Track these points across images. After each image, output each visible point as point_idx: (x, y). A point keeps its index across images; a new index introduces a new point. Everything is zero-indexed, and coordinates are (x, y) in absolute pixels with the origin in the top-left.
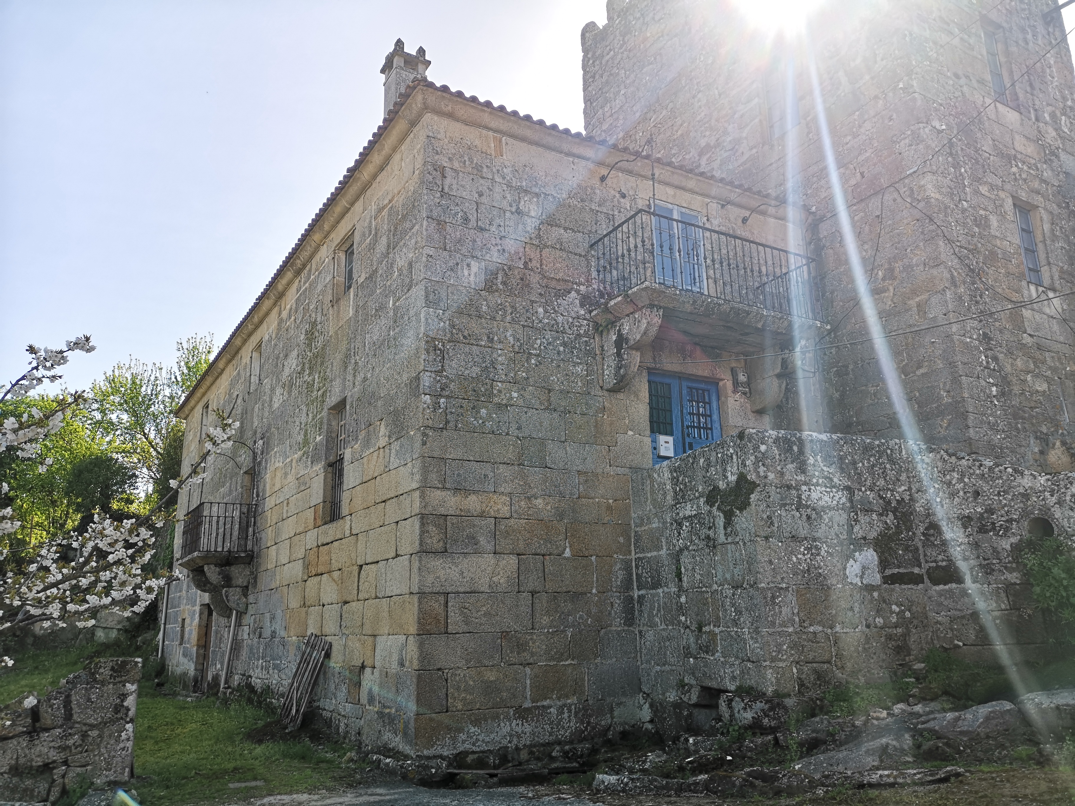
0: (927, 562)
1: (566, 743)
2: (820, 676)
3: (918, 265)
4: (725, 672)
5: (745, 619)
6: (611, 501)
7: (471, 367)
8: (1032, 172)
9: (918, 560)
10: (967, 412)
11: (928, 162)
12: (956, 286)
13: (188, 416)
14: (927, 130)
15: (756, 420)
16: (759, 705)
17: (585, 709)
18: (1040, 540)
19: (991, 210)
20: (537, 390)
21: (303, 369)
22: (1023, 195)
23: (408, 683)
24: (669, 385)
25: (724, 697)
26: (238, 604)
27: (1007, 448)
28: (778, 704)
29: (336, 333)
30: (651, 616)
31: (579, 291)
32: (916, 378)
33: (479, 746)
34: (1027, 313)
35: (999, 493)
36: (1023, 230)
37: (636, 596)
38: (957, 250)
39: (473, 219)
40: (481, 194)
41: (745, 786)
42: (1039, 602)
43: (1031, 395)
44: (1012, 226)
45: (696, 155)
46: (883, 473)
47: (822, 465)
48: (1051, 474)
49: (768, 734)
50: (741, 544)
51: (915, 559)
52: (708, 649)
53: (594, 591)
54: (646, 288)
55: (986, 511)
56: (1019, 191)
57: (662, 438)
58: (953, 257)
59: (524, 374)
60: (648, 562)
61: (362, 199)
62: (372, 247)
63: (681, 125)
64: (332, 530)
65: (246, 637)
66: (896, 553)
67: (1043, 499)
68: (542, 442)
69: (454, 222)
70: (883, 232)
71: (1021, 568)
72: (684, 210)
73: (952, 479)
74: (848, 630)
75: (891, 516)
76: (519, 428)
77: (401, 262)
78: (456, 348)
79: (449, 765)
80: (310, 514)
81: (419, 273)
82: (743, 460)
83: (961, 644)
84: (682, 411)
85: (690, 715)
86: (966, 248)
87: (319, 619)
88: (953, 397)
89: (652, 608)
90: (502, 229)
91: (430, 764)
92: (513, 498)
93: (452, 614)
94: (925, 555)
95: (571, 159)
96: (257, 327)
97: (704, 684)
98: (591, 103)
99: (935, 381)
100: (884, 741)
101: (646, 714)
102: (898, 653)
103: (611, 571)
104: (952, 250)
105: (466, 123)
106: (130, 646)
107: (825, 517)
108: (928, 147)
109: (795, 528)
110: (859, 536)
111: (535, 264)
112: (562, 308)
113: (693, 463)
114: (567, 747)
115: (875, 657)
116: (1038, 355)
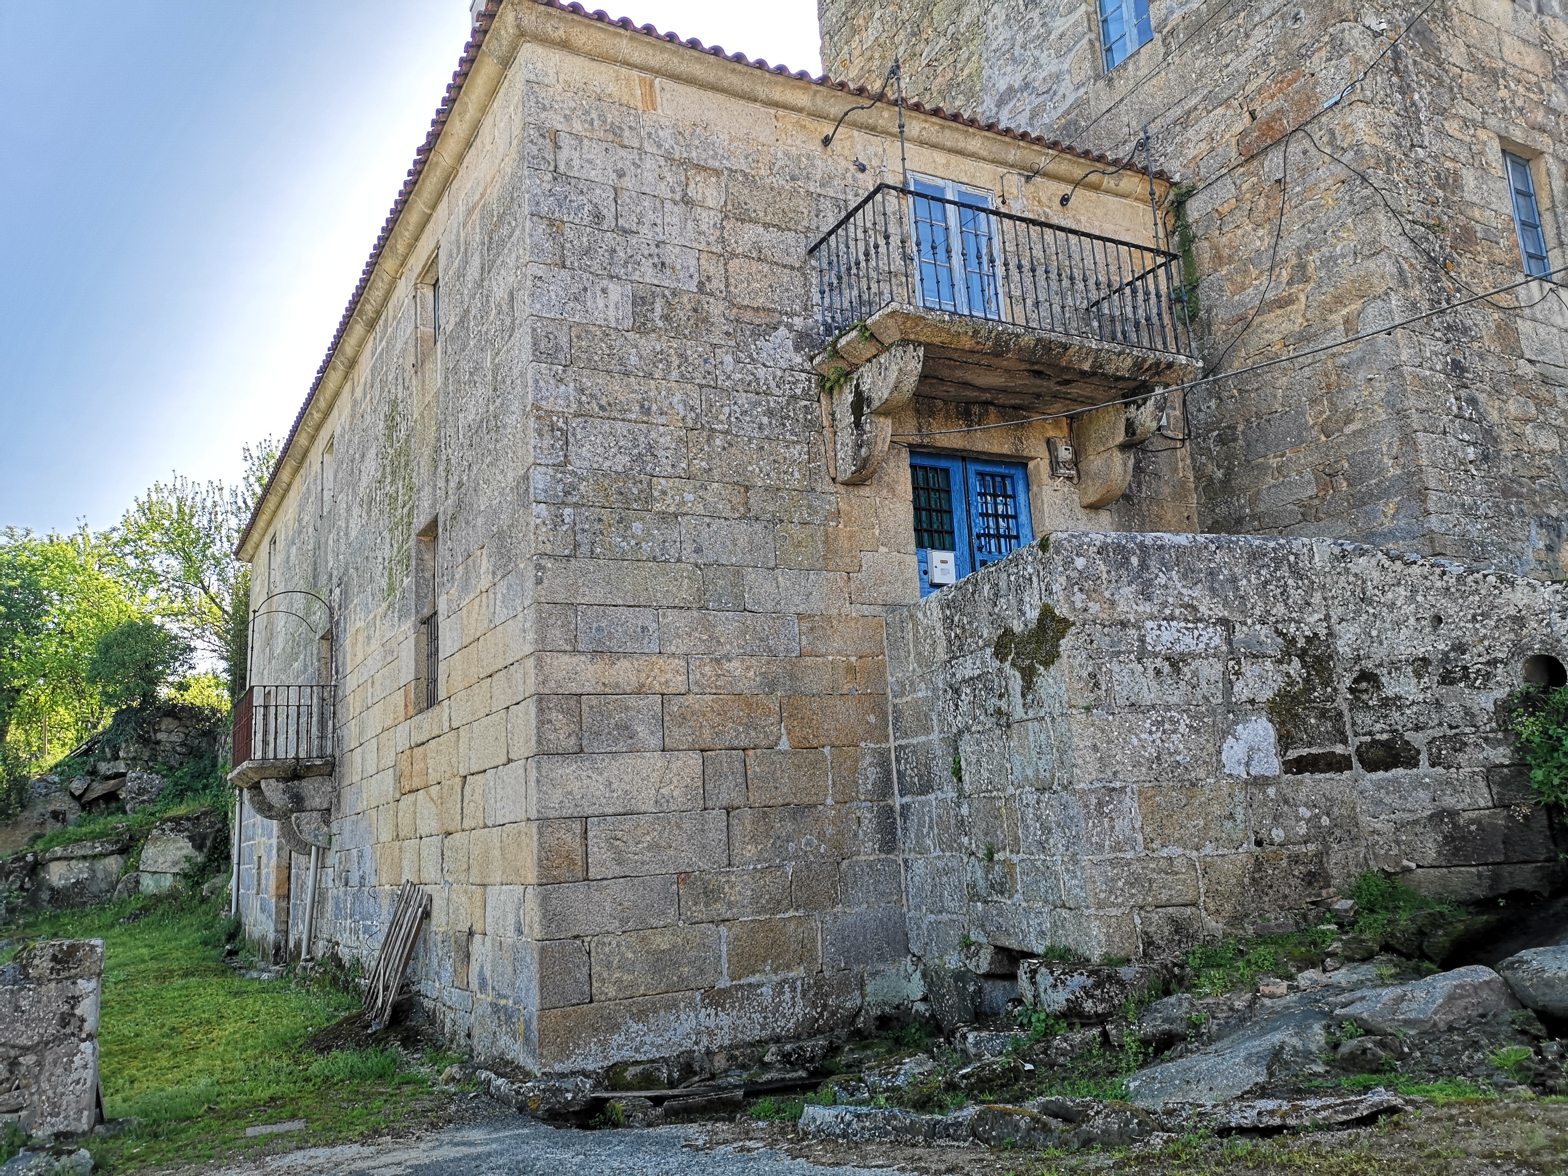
0: (1356, 734)
1: (788, 1039)
2: (1178, 927)
3: (1344, 256)
4: (1029, 925)
5: (1057, 841)
6: (853, 659)
7: (614, 456)
8: (1532, 96)
9: (1343, 733)
10: (1426, 489)
11: (1358, 85)
12: (1406, 286)
13: (253, 556)
14: (1356, 33)
15: (1090, 520)
16: (1078, 980)
17: (818, 985)
18: (1544, 692)
19: (1464, 160)
20: (725, 488)
21: (384, 476)
22: (1518, 135)
23: (528, 959)
24: (946, 471)
25: (1024, 966)
26: (316, 836)
27: (1493, 544)
28: (1109, 976)
29: (422, 415)
30: (920, 837)
31: (792, 325)
32: (1343, 439)
33: (645, 1053)
34: (1525, 327)
35: (1474, 617)
36: (1518, 192)
37: (898, 807)
38: (1408, 227)
39: (609, 214)
40: (621, 174)
41: (1034, 1129)
42: (1542, 793)
43: (1532, 458)
44: (1500, 185)
45: (992, 106)
46: (1282, 594)
47: (1179, 585)
48: (1561, 582)
49: (1092, 1025)
50: (1048, 720)
51: (1338, 731)
52: (1001, 888)
53: (829, 801)
54: (894, 312)
55: (1453, 649)
56: (1511, 128)
57: (937, 556)
58: (1401, 238)
59: (704, 464)
60: (914, 752)
61: (446, 198)
62: (461, 275)
63: (969, 59)
64: (429, 723)
65: (330, 884)
66: (1305, 723)
67: (1548, 625)
68: (738, 571)
69: (577, 221)
70: (1287, 206)
71: (1513, 738)
72: (963, 188)
73: (1397, 599)
74: (1226, 851)
75: (1296, 662)
76: (698, 550)
77: (499, 293)
78: (588, 425)
79: (597, 1085)
80: (399, 698)
81: (524, 309)
82: (1048, 584)
83: (1413, 865)
84: (968, 512)
85: (979, 991)
86: (1422, 225)
87: (416, 859)
88: (1404, 466)
89: (921, 825)
90: (659, 229)
91: (564, 1086)
92: (691, 661)
93: (596, 849)
94: (1354, 724)
95: (773, 111)
96: (327, 414)
97: (999, 944)
98: (831, 38)
99: (1374, 442)
100: (1276, 1038)
101: (916, 988)
102: (1310, 884)
103: (856, 768)
104: (1399, 228)
105: (592, 57)
106: (193, 897)
107: (1185, 669)
108: (1357, 60)
109: (1136, 690)
110: (1244, 698)
111: (717, 284)
112: (765, 355)
113: (973, 594)
114: (788, 1047)
115: (1271, 892)
116: (1543, 392)
